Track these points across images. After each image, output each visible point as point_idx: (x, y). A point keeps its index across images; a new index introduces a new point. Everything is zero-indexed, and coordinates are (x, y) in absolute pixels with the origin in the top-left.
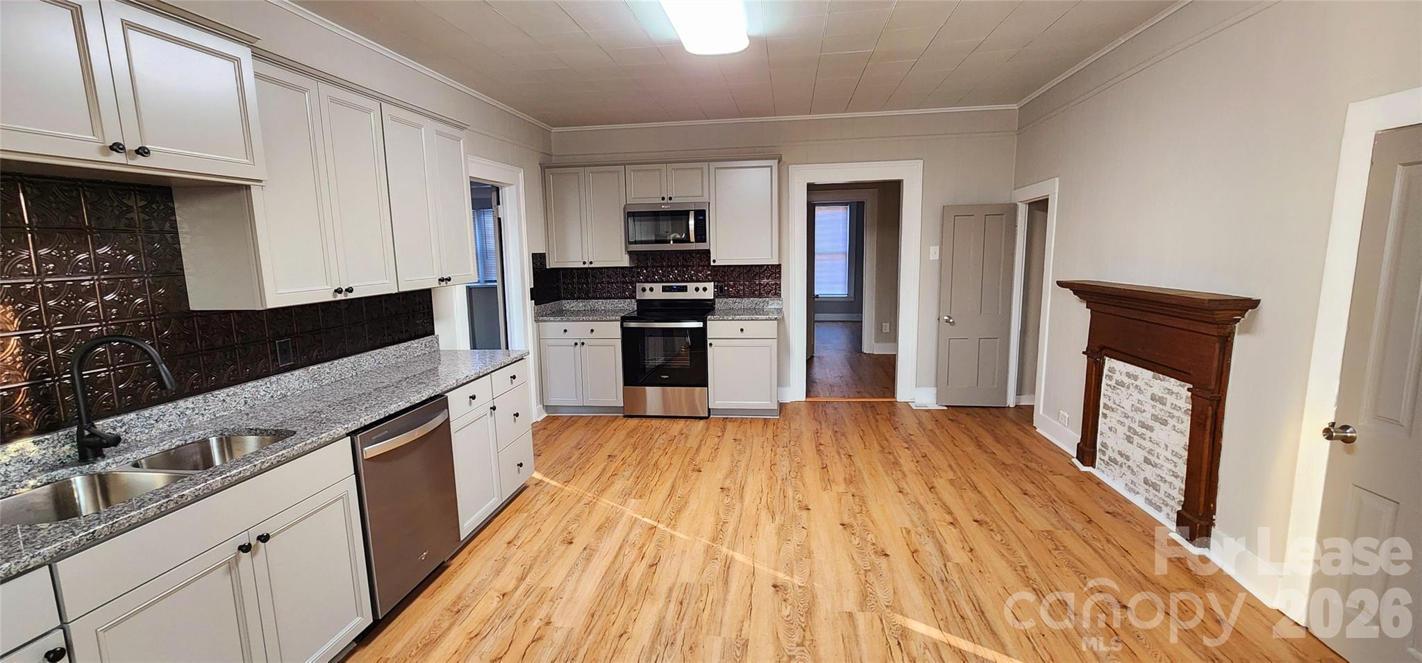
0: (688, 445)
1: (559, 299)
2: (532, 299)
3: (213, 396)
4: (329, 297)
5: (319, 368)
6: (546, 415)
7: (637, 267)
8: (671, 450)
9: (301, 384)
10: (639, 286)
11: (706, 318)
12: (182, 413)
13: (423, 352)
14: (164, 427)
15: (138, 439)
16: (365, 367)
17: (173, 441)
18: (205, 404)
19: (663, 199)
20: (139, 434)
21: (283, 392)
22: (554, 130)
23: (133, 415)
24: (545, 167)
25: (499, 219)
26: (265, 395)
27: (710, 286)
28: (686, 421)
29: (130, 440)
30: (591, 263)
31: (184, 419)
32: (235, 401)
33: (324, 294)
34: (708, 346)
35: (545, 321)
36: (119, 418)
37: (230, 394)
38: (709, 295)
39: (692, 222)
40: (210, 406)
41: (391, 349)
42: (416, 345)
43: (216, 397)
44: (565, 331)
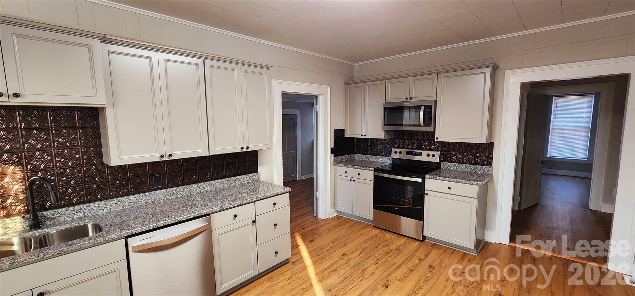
0: (395, 261)
1: (353, 153)
2: (331, 153)
3: (110, 201)
4: (158, 159)
5: (176, 189)
6: (336, 214)
7: (394, 139)
8: (382, 261)
9: (164, 197)
10: (393, 150)
11: (425, 176)
12: (91, 209)
13: (248, 181)
14: (81, 215)
15: (66, 220)
16: (207, 189)
17: (73, 224)
18: (105, 205)
19: (407, 99)
20: (66, 217)
21: (153, 200)
22: (356, 64)
23: (64, 209)
24: (346, 84)
25: (317, 112)
26: (141, 201)
27: (438, 154)
28: (407, 240)
29: (61, 220)
30: (365, 136)
31: (92, 212)
32: (123, 204)
33: (154, 157)
34: (425, 195)
35: (338, 166)
36: (56, 210)
37: (120, 201)
38: (436, 159)
39: (422, 113)
40: (108, 206)
41: (226, 180)
42: (243, 179)
43: (112, 202)
44: (346, 172)
